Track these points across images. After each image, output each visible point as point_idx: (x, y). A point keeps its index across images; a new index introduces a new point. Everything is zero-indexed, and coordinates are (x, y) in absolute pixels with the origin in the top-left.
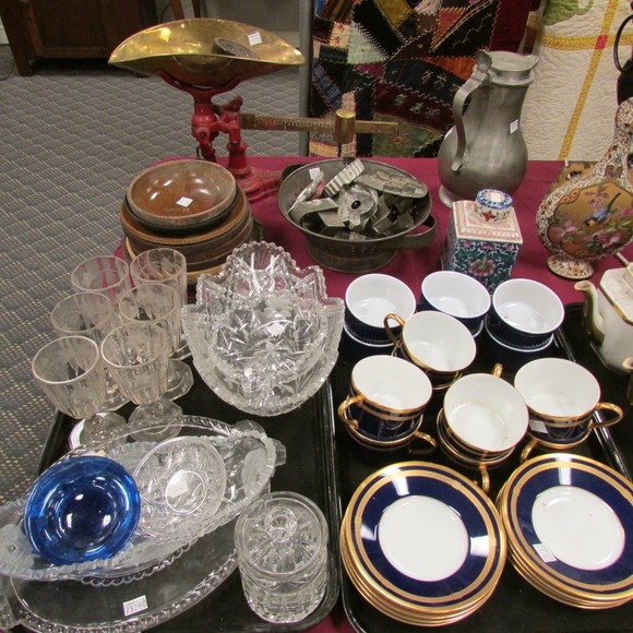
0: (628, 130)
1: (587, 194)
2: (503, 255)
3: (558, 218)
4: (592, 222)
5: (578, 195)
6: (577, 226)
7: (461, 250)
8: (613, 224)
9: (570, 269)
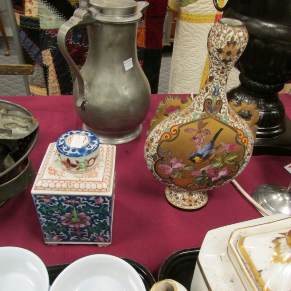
0: (221, 57)
1: (186, 130)
2: (93, 208)
3: (162, 155)
4: (197, 159)
5: (178, 132)
6: (183, 163)
7: (43, 205)
8: (219, 159)
9: (184, 200)
